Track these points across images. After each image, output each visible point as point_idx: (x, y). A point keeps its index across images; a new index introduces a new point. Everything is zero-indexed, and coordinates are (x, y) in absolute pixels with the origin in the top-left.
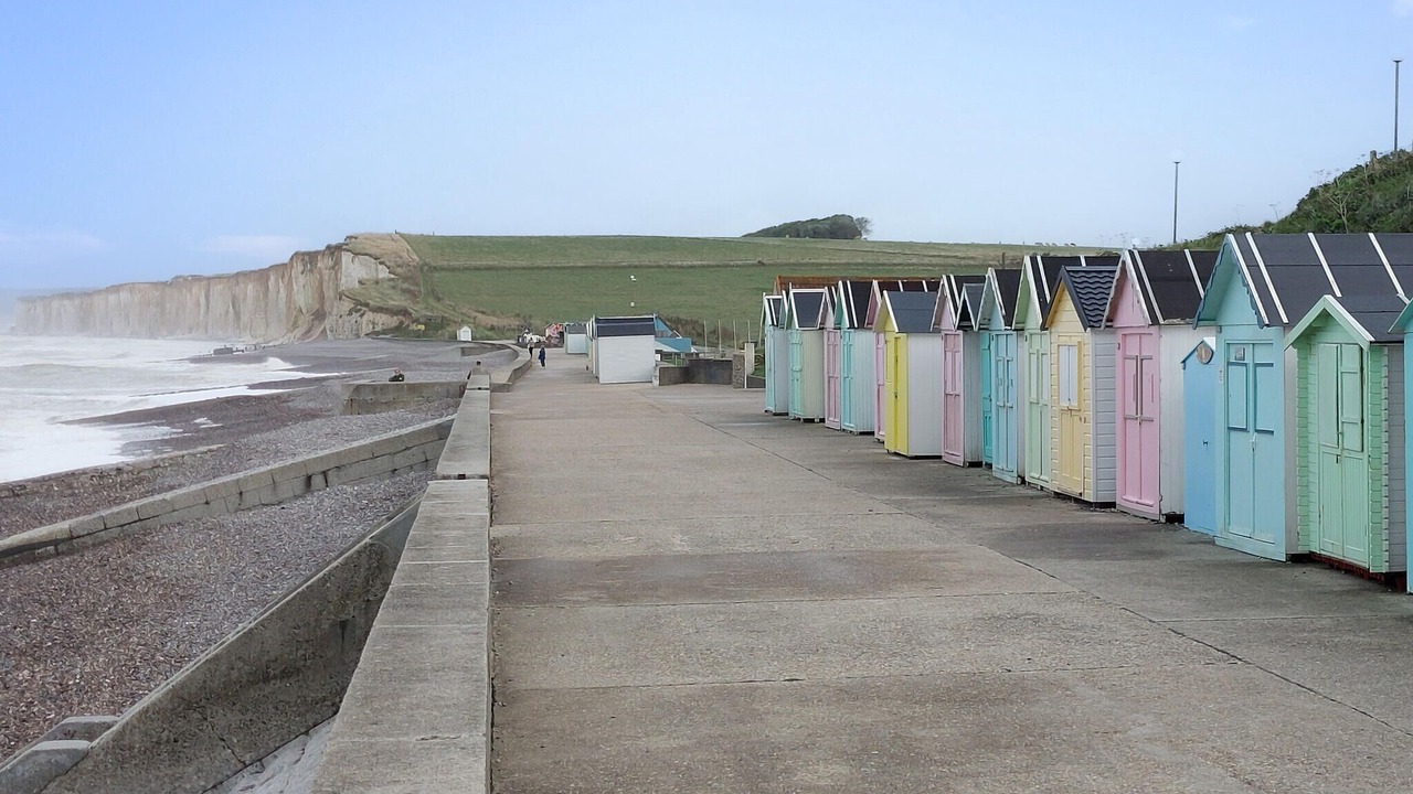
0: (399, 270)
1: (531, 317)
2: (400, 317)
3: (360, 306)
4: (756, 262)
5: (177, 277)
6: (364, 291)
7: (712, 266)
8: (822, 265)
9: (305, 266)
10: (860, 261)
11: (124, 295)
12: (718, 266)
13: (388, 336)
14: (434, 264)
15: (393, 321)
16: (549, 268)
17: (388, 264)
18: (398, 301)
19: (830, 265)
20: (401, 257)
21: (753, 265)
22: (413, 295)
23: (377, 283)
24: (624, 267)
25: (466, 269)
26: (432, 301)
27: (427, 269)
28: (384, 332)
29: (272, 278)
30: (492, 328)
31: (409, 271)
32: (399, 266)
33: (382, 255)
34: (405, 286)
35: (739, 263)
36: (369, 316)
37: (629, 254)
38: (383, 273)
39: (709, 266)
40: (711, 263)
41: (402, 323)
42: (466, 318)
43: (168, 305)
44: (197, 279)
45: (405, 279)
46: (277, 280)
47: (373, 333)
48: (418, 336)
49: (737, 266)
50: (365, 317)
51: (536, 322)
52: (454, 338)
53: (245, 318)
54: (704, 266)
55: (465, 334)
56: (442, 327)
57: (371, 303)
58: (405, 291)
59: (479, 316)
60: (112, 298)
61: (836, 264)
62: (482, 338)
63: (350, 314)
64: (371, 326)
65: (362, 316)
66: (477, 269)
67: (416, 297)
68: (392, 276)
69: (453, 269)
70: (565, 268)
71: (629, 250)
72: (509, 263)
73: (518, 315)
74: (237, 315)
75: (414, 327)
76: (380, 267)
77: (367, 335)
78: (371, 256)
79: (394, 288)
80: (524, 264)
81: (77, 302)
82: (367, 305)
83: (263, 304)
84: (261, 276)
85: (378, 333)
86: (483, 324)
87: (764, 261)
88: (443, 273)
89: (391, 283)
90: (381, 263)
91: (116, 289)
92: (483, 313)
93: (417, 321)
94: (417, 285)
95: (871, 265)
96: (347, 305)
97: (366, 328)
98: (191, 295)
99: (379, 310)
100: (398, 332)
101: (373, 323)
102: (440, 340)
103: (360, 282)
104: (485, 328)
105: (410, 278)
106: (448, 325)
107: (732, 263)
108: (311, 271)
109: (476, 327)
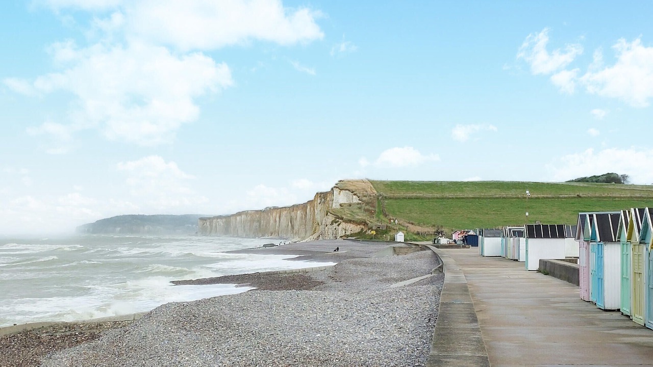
0: (364, 199)
1: (442, 226)
2: (361, 226)
3: (338, 219)
4: (576, 195)
5: (267, 208)
6: (341, 210)
7: (549, 198)
8: (615, 197)
9: (321, 200)
10: (638, 195)
11: (243, 216)
12: (553, 198)
13: (353, 238)
14: (385, 195)
15: (356, 229)
16: (453, 198)
17: (358, 195)
18: (361, 216)
19: (621, 198)
20: (367, 192)
21: (574, 197)
22: (371, 213)
23: (350, 205)
24: (497, 198)
25: (404, 198)
26: (382, 216)
27: (380, 199)
28: (352, 235)
29: (309, 207)
30: (418, 234)
31: (370, 199)
32: (365, 196)
33: (356, 190)
34: (367, 207)
35: (566, 196)
36: (343, 225)
37: (499, 190)
38: (355, 200)
39: (547, 198)
40: (550, 196)
41: (362, 229)
42: (401, 227)
43: (262, 221)
44: (275, 208)
45: (367, 203)
46: (310, 208)
47: (345, 236)
48: (371, 239)
49: (565, 198)
50: (341, 226)
51: (445, 230)
52: (393, 240)
53: (296, 228)
54: (544, 198)
55: (400, 237)
56: (386, 232)
57: (345, 217)
58: (366, 210)
59: (410, 226)
60: (238, 218)
61: (624, 197)
62: (411, 240)
63: (332, 224)
64: (344, 232)
65: (339, 225)
66: (410, 198)
67: (373, 214)
68: (361, 202)
69: (396, 199)
70: (462, 198)
71: (499, 188)
72: (430, 195)
73: (434, 226)
74: (293, 227)
75: (369, 232)
76: (354, 197)
77: (341, 237)
78: (349, 191)
79: (360, 208)
80: (438, 196)
81: (224, 220)
82: (342, 219)
83: (304, 221)
84: (304, 206)
85: (348, 236)
86: (412, 231)
87: (581, 195)
88: (390, 201)
89: (359, 206)
90: (355, 195)
91: (239, 214)
92: (412, 224)
93: (371, 229)
94: (374, 207)
95: (645, 198)
96: (331, 218)
97: (341, 233)
98: (272, 217)
99: (350, 221)
100: (360, 236)
101: (345, 229)
102: (383, 241)
103: (340, 205)
104: (413, 233)
105: (370, 203)
106: (390, 231)
107: (561, 196)
108: (324, 202)
109: (407, 233)
